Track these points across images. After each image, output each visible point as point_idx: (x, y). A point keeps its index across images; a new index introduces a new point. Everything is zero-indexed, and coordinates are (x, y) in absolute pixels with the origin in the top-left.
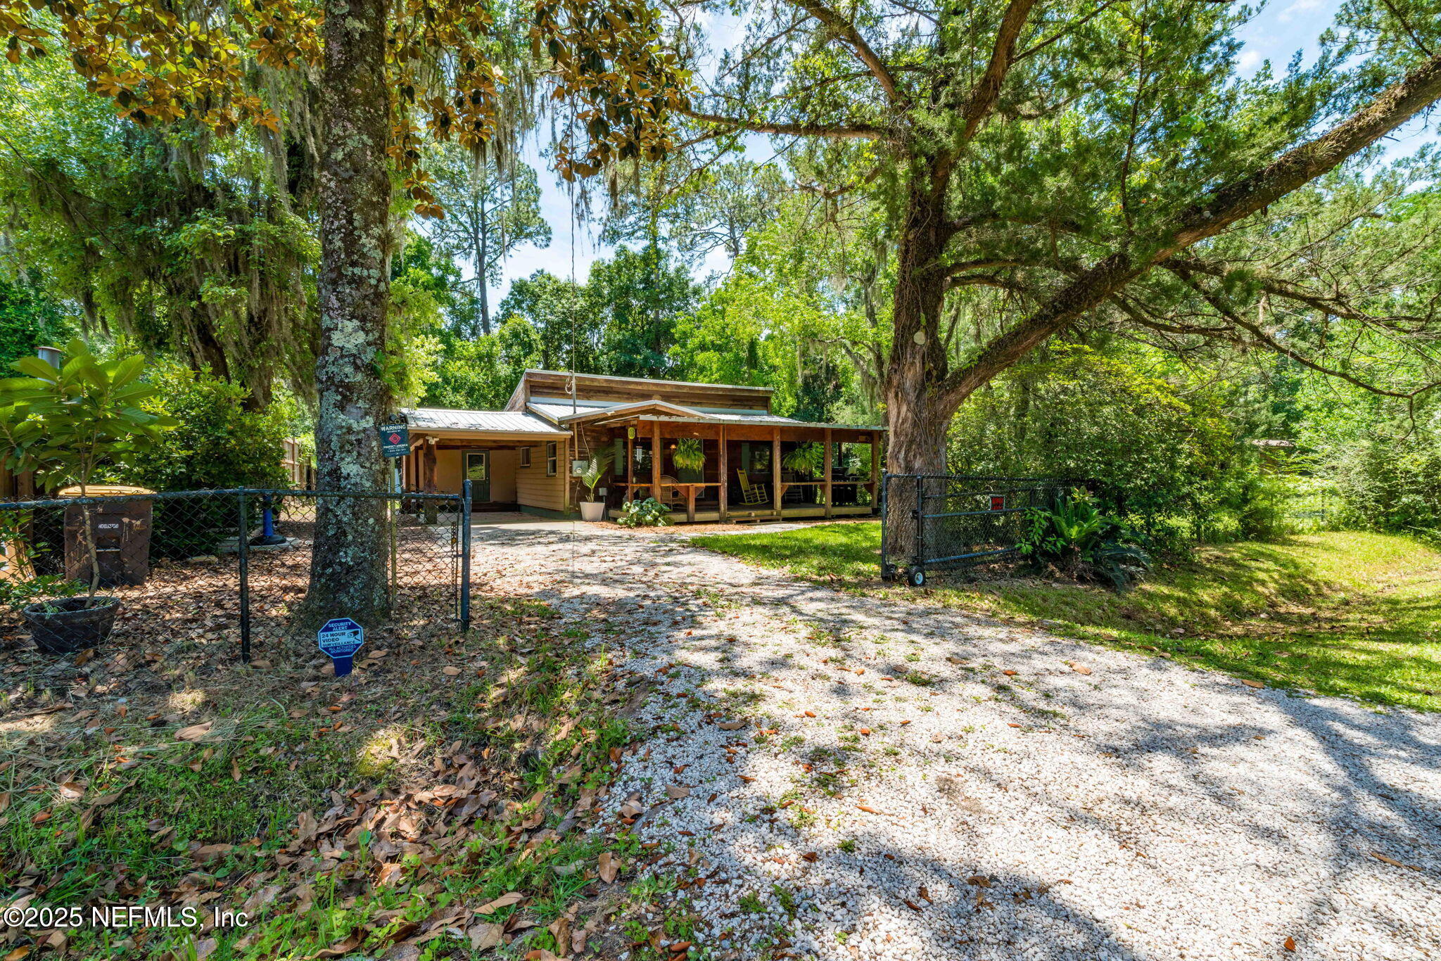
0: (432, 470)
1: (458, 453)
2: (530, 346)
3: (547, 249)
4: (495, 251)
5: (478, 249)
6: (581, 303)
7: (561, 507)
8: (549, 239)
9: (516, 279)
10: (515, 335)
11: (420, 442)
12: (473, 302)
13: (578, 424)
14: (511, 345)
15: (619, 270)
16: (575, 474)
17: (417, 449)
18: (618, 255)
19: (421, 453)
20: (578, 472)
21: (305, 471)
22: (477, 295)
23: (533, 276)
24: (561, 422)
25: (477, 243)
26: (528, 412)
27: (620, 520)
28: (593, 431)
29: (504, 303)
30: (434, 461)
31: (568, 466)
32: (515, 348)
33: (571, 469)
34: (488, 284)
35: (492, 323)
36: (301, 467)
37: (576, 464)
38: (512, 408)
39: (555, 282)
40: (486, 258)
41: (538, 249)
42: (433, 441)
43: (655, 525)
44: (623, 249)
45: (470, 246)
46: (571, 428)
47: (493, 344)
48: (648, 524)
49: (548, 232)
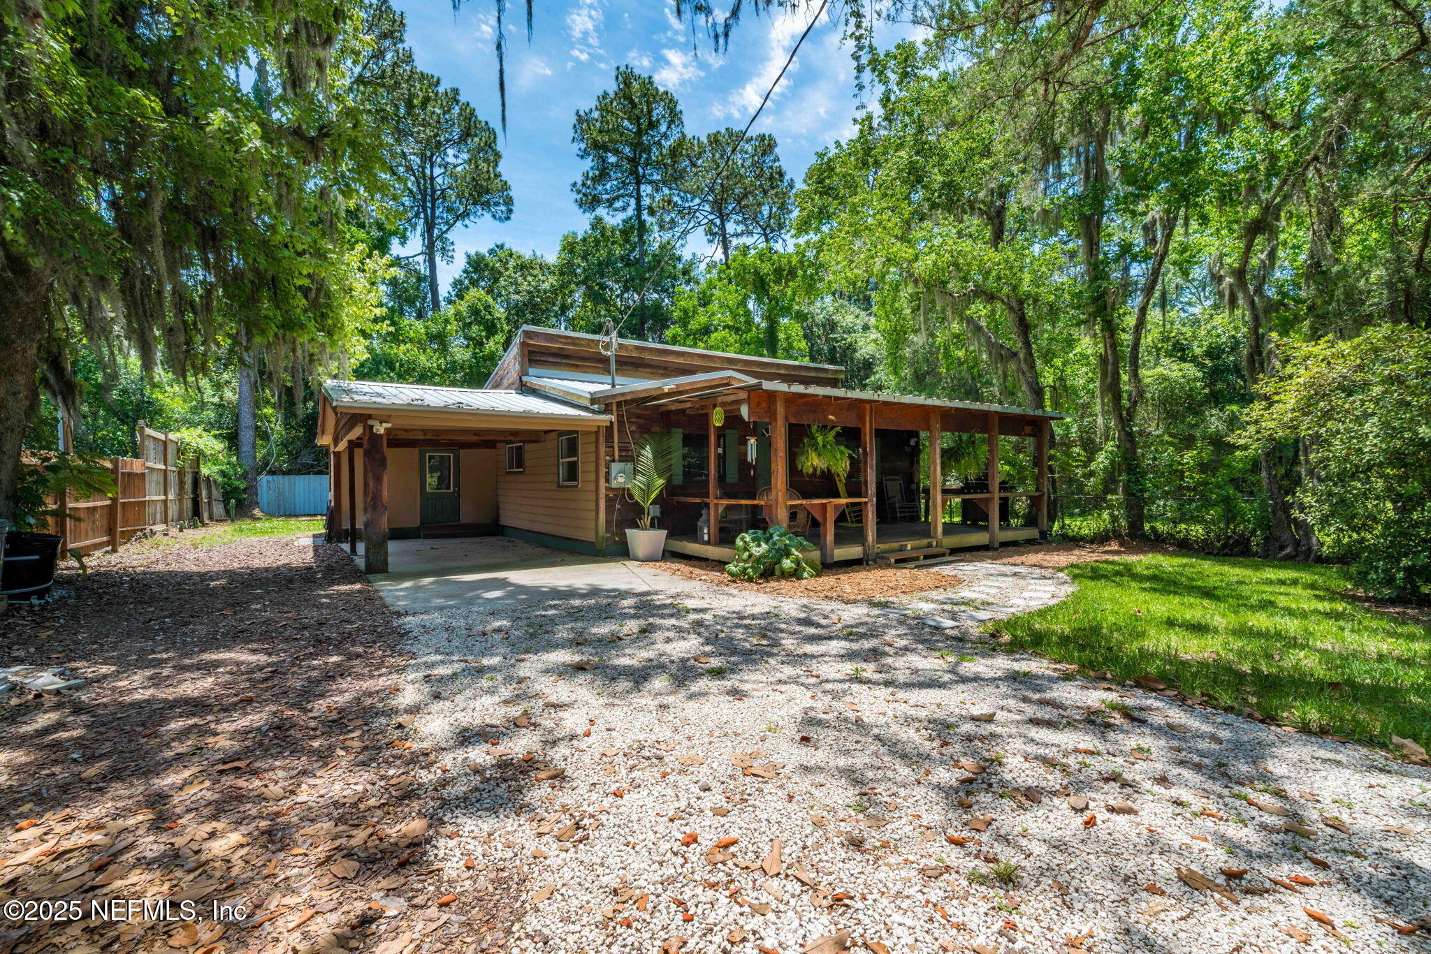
0: (379, 479)
1: (415, 452)
2: (494, 325)
3: (507, 223)
4: (447, 223)
5: (426, 218)
6: (551, 281)
7: (589, 536)
8: (510, 211)
9: (472, 252)
10: (475, 311)
11: (357, 432)
12: (420, 279)
13: (619, 404)
14: (470, 324)
15: (597, 242)
16: (614, 484)
17: (353, 445)
18: (594, 227)
19: (359, 454)
20: (619, 480)
21: (188, 479)
22: (424, 269)
23: (491, 252)
24: (594, 399)
25: (425, 211)
26: (525, 389)
27: (732, 567)
28: (639, 416)
29: (457, 283)
30: (383, 462)
31: (603, 470)
32: (475, 328)
33: (608, 474)
34: (438, 259)
35: (443, 304)
36: (181, 473)
37: (615, 467)
38: (497, 386)
39: (519, 257)
40: (436, 231)
41: (497, 223)
42: (380, 429)
43: (800, 578)
44: (599, 220)
45: (417, 215)
46: (607, 410)
47: (447, 321)
48: (786, 575)
49: (509, 201)
